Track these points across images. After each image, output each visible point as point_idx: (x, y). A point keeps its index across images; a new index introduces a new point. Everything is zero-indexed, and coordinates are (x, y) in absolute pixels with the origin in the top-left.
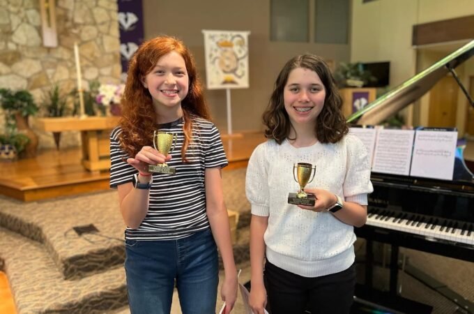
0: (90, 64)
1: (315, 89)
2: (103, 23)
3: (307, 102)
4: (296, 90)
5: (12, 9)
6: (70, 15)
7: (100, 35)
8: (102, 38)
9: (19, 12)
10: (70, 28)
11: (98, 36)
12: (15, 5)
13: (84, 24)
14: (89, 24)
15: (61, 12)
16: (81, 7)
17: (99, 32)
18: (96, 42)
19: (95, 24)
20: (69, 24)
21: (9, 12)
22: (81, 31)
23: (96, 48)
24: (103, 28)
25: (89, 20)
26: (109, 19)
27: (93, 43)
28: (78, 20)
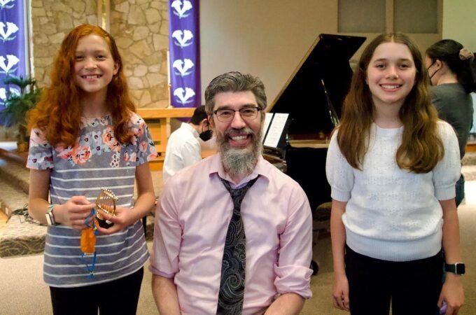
0: (140, 62)
1: (404, 66)
2: (154, 23)
3: (395, 78)
4: (381, 66)
5: (76, 15)
6: (125, 18)
7: (151, 34)
8: (152, 36)
9: (81, 18)
10: (123, 30)
11: (149, 36)
12: (78, 12)
13: (137, 25)
14: (142, 25)
15: (117, 16)
16: (135, 9)
17: (150, 31)
18: (147, 41)
19: (146, 24)
20: (123, 26)
21: (73, 18)
22: (133, 32)
23: (147, 47)
24: (154, 28)
25: (141, 21)
26: (160, 19)
27: (144, 42)
28: (131, 22)
